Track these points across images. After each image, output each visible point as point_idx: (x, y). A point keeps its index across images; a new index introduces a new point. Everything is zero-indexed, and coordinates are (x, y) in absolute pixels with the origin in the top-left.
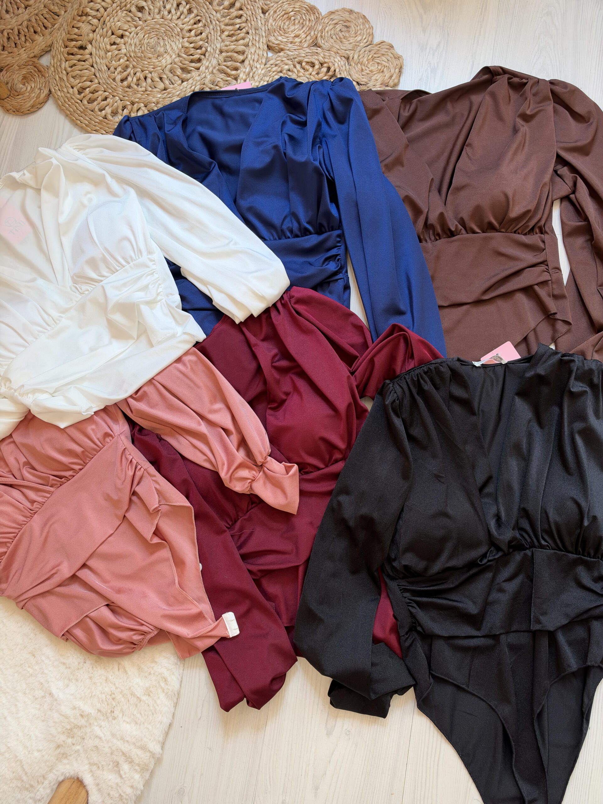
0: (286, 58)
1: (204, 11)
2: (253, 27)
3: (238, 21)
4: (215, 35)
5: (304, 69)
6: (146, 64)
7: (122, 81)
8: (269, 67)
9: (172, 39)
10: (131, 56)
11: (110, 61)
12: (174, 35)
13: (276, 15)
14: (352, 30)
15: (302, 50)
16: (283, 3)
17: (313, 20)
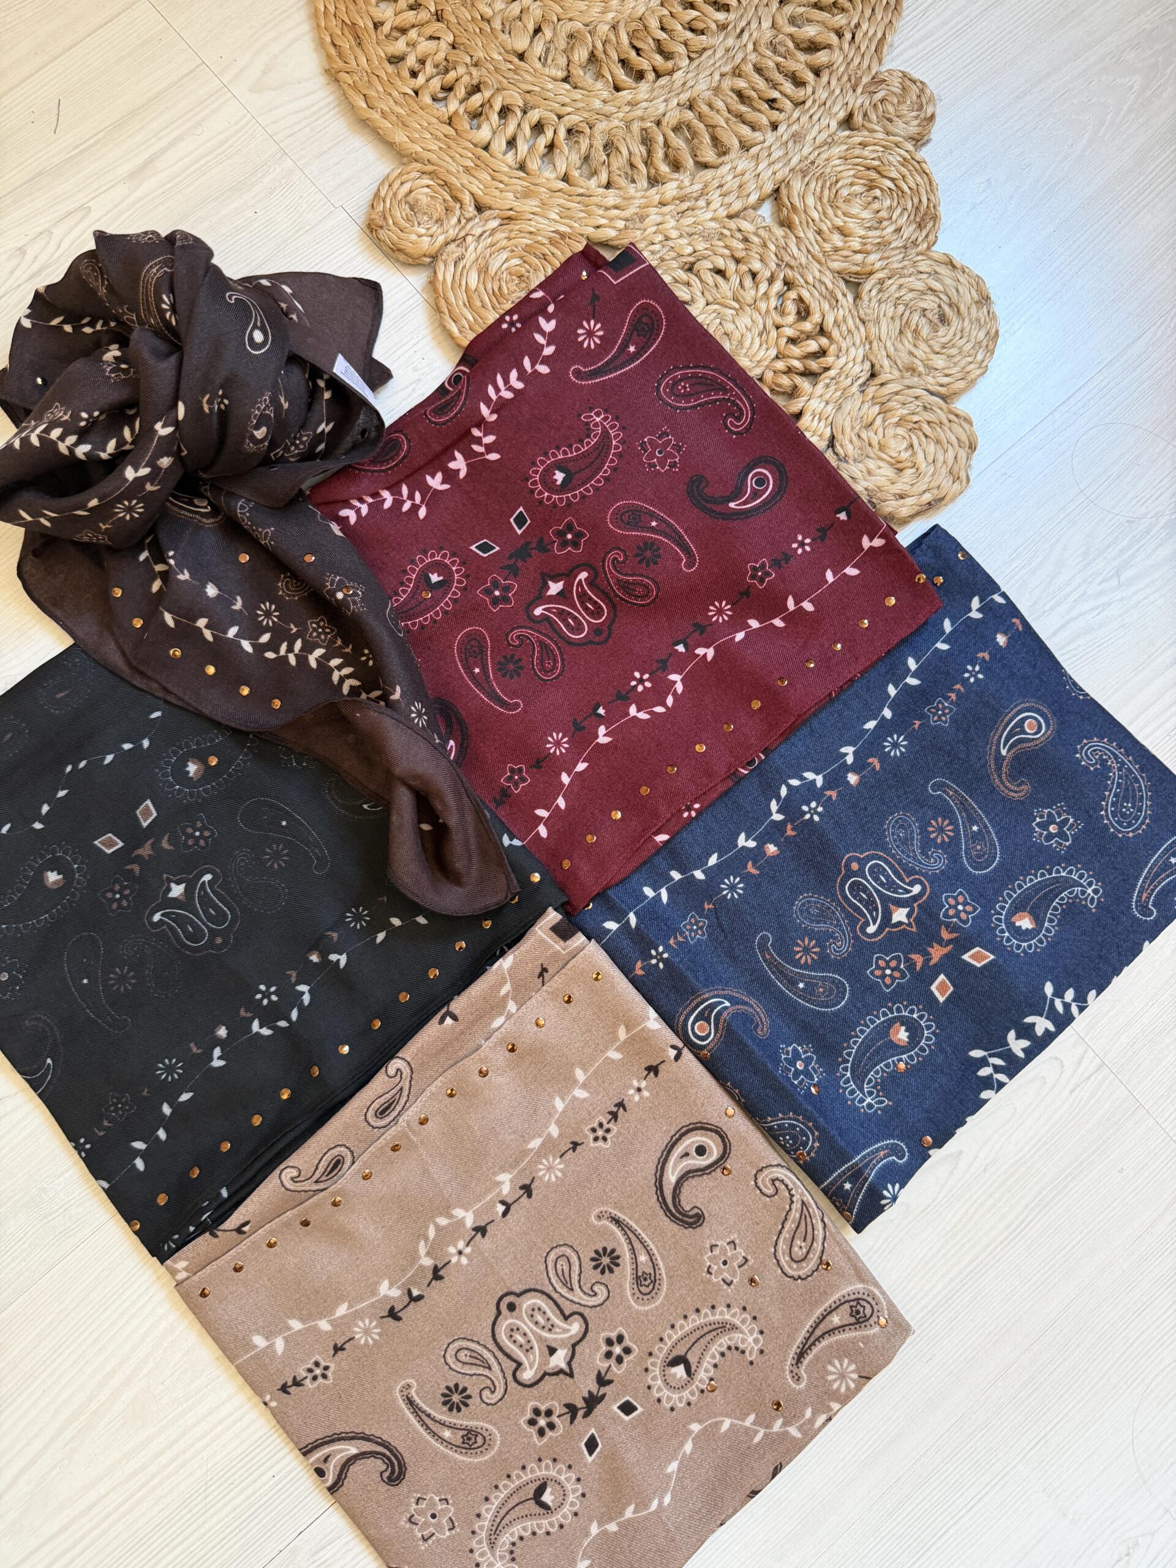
0: (777, 247)
2: (795, 127)
3: (788, 87)
4: (717, 65)
5: (781, 302)
8: (730, 230)
13: (857, 152)
14: (944, 334)
15: (818, 266)
16: (897, 145)
17: (905, 237)
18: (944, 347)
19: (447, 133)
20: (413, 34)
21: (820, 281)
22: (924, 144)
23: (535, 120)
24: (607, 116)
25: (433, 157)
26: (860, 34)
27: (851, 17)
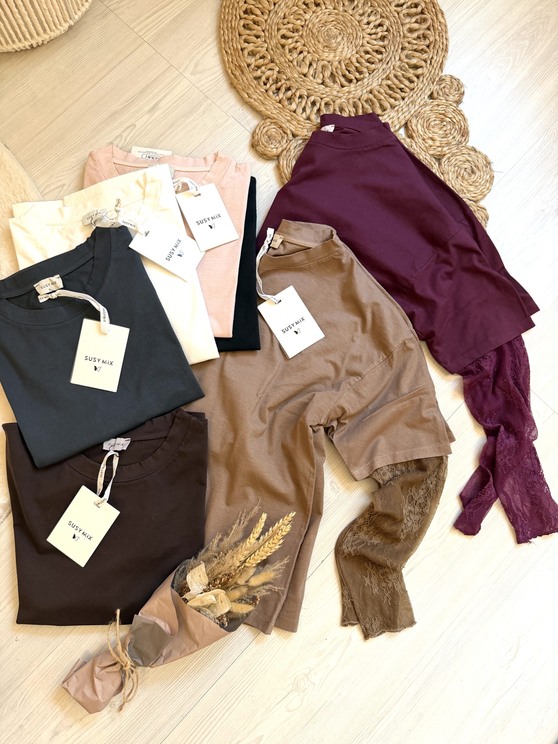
1: (392, 48)
2: (411, 99)
3: (407, 83)
4: (380, 75)
6: (312, 44)
7: (284, 37)
9: (349, 44)
11: (290, 13)
13: (436, 108)
14: (473, 177)
15: (424, 153)
16: (451, 105)
17: (457, 140)
18: (473, 183)
19: (279, 106)
20: (263, 68)
21: (426, 159)
22: (460, 103)
23: (312, 100)
24: (340, 98)
25: (275, 116)
26: (433, 61)
27: (429, 55)
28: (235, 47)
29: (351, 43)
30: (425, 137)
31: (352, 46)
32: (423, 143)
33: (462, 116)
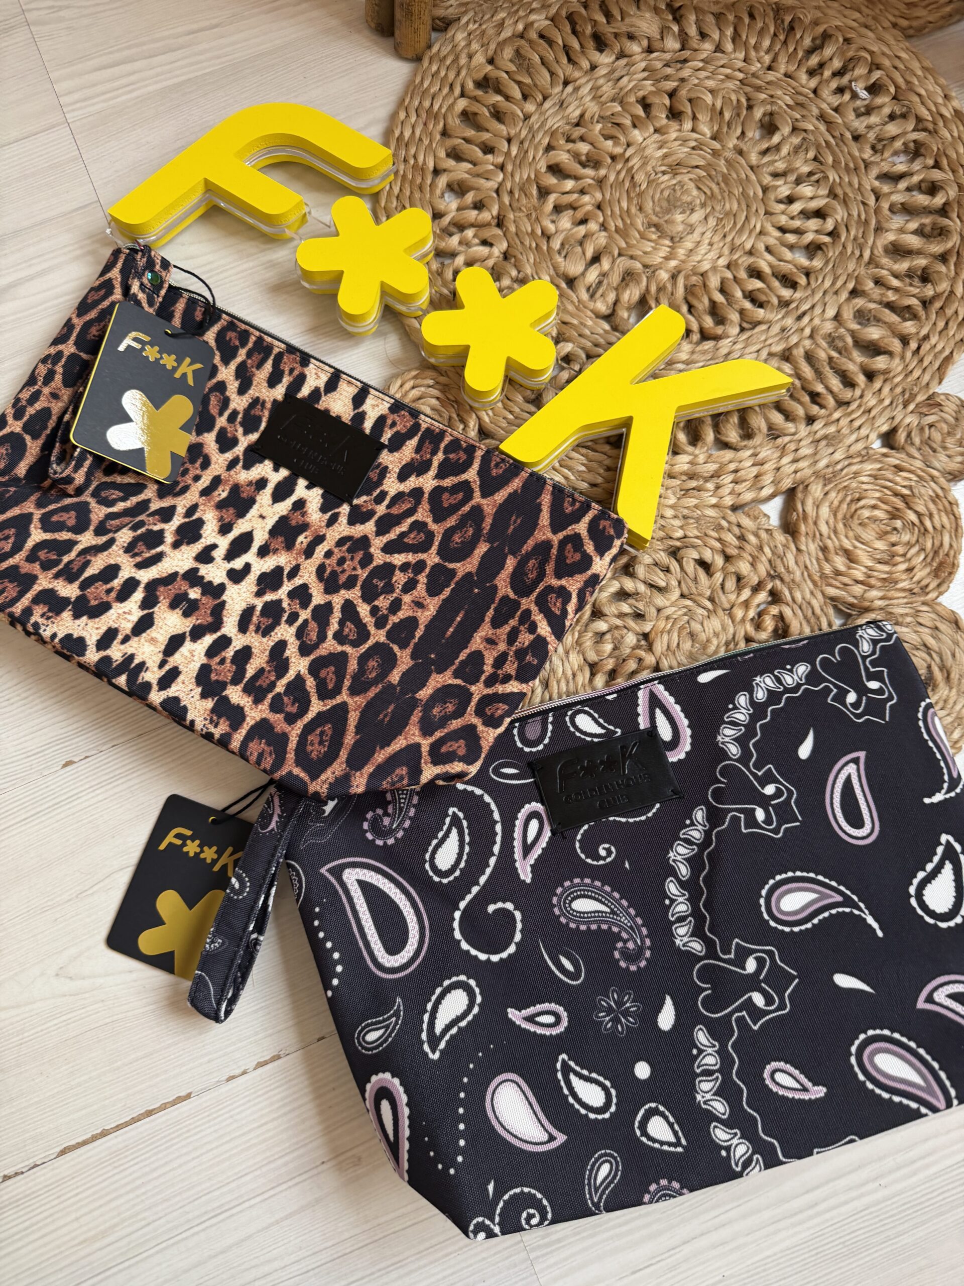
0: (773, 553)
1: (827, 284)
2: (832, 429)
3: (835, 383)
4: (768, 342)
5: (760, 614)
6: (621, 208)
7: (555, 169)
8: (729, 522)
9: (716, 238)
10: (627, 160)
11: (596, 116)
12: (729, 239)
15: (811, 587)
16: (933, 478)
17: (915, 579)
26: (926, 347)
27: (922, 327)
28: (421, 159)
29: (725, 236)
30: (829, 543)
31: (721, 244)
32: (818, 559)
33: (952, 517)
